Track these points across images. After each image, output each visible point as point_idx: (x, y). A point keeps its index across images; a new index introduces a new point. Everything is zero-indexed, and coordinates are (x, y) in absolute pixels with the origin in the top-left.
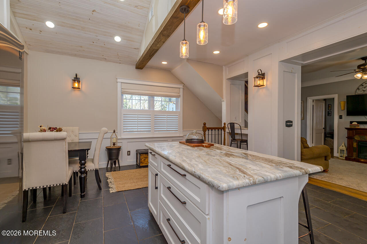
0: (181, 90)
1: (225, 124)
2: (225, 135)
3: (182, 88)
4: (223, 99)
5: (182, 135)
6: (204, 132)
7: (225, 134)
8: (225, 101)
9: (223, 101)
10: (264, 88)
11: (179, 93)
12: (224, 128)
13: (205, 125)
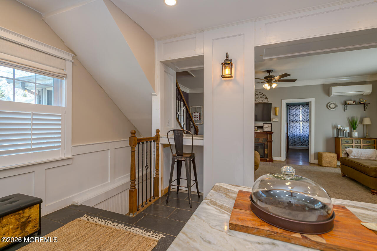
0: (69, 65)
1: (158, 131)
2: (158, 149)
3: (69, 61)
4: (155, 92)
5: (70, 156)
6: (132, 148)
7: (158, 147)
8: (159, 96)
9: (156, 95)
10: (231, 80)
11: (63, 70)
12: (157, 139)
13: (134, 134)
